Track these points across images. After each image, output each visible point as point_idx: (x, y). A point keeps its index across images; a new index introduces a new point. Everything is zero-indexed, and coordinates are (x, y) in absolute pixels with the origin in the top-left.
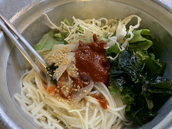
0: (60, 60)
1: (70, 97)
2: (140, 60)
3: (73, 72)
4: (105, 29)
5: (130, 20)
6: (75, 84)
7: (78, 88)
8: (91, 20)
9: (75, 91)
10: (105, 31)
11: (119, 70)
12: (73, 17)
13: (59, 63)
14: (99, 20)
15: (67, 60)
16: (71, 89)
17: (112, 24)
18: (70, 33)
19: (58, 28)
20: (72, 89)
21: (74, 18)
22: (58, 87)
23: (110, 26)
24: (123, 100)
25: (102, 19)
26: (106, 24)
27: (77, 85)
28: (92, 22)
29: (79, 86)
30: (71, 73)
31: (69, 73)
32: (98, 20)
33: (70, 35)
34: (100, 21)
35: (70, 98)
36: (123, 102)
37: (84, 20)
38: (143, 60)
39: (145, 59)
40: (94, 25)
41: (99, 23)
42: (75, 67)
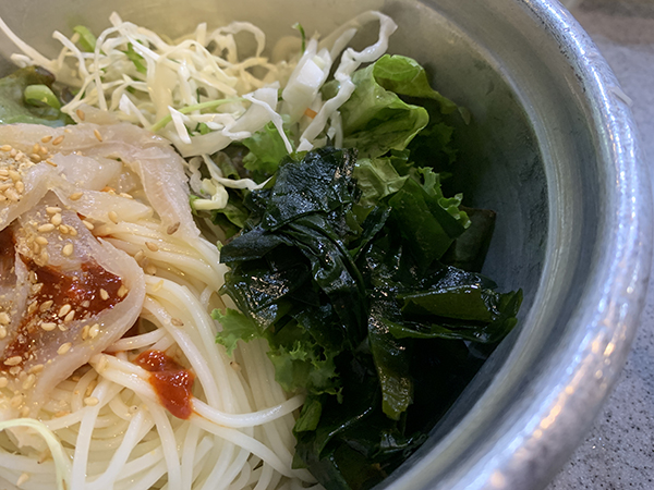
1: (19, 359)
2: (375, 193)
3: (42, 239)
5: (353, 31)
6: (48, 299)
7: (63, 318)
9: (45, 332)
12: (114, 14)
14: (225, 29)
15: (15, 182)
16: (25, 322)
18: (87, 80)
20: (32, 324)
21: (115, 18)
24: (281, 377)
25: (240, 25)
26: (257, 54)
27: (58, 303)
29: (68, 307)
30: (32, 248)
31: (23, 247)
32: (218, 31)
33: (89, 89)
34: (230, 36)
35: (21, 365)
36: (285, 386)
38: (387, 193)
39: (393, 190)
42: (57, 219)
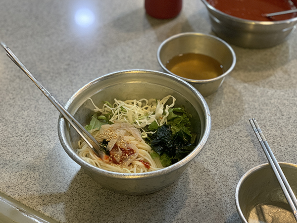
5: (167, 99)
6: (124, 153)
7: (127, 156)
8: (132, 101)
9: (125, 158)
10: (146, 110)
12: (115, 99)
13: (109, 139)
17: (153, 104)
19: (100, 110)
20: (122, 157)
22: (111, 156)
23: (151, 106)
25: (143, 99)
26: (146, 105)
31: (119, 145)
32: (139, 101)
33: (115, 116)
35: (121, 163)
37: (125, 101)
39: (178, 131)
40: (135, 105)
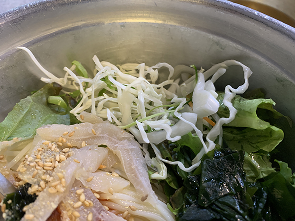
0: (43, 177)
2: (253, 175)
3: (77, 214)
4: (167, 87)
5: (224, 70)
8: (137, 66)
11: (203, 208)
12: (95, 56)
13: (39, 186)
14: (154, 67)
15: (60, 179)
17: (184, 76)
18: (85, 97)
19: (59, 81)
21: (96, 59)
23: (178, 81)
25: (162, 64)
26: (169, 78)
28: (138, 71)
30: (71, 219)
32: (152, 67)
33: (85, 101)
34: (157, 70)
38: (262, 177)
39: (265, 175)
40: (142, 78)
41: (154, 74)
42: (83, 197)
